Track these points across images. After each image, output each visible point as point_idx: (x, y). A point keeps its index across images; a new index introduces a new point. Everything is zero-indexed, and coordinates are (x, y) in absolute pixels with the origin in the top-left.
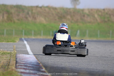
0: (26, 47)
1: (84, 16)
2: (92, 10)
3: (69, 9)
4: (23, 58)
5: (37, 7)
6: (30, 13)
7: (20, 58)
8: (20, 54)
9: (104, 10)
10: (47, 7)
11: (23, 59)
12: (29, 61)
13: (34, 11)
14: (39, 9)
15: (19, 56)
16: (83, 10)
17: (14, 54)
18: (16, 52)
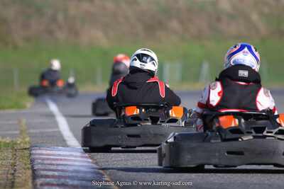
0: (56, 124)
1: (219, 19)
4: (53, 159)
6: (60, 17)
7: (43, 159)
11: (54, 162)
12: (71, 168)
13: (72, 12)
15: (38, 152)
17: (22, 145)
18: (27, 139)
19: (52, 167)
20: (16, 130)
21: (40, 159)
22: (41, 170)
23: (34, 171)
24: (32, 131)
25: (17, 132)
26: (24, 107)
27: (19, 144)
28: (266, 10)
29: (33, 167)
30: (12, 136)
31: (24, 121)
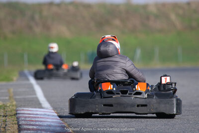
0: (34, 92)
1: (148, 18)
2: (164, 5)
3: (118, 6)
4: (32, 117)
5: (51, 4)
6: (37, 17)
7: (26, 117)
8: (25, 109)
9: (189, 4)
10: (71, 3)
11: (33, 119)
12: (45, 124)
13: (45, 13)
14: (54, 9)
16: (145, 7)
17: (11, 107)
18: (14, 103)
19: (32, 123)
20: (6, 96)
21: (23, 117)
22: (24, 125)
23: (19, 125)
24: (17, 97)
25: (7, 98)
26: (12, 80)
27: (9, 106)
28: (181, 12)
29: (18, 122)
30: (3, 101)
31: (12, 90)
